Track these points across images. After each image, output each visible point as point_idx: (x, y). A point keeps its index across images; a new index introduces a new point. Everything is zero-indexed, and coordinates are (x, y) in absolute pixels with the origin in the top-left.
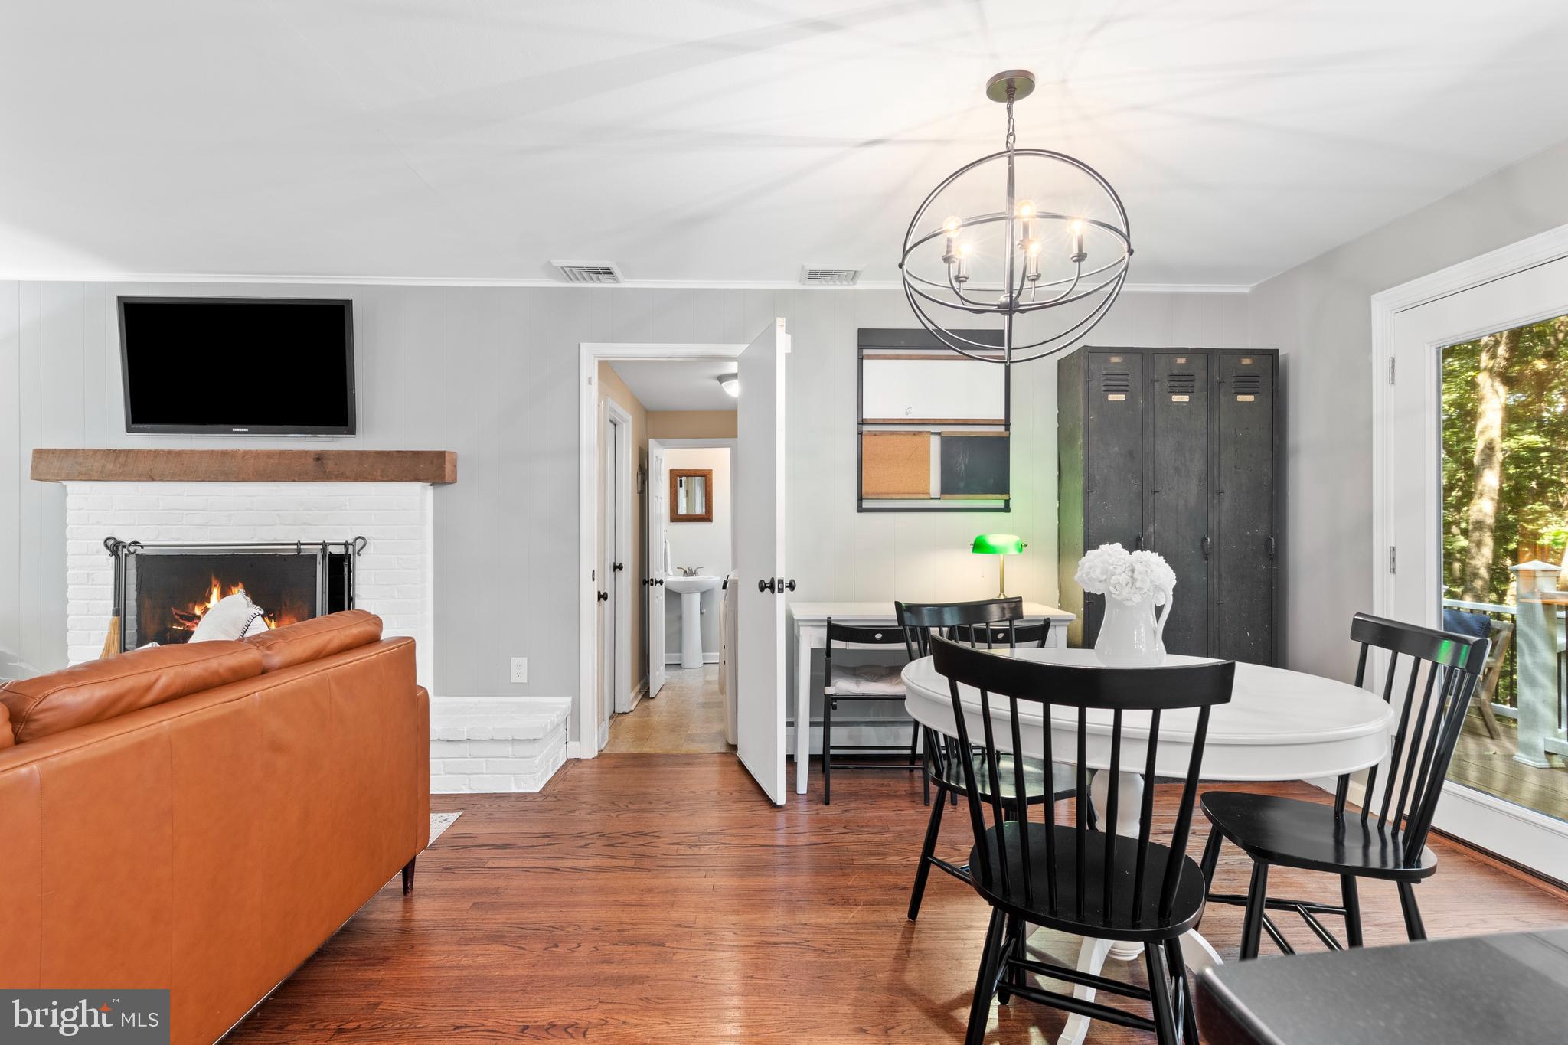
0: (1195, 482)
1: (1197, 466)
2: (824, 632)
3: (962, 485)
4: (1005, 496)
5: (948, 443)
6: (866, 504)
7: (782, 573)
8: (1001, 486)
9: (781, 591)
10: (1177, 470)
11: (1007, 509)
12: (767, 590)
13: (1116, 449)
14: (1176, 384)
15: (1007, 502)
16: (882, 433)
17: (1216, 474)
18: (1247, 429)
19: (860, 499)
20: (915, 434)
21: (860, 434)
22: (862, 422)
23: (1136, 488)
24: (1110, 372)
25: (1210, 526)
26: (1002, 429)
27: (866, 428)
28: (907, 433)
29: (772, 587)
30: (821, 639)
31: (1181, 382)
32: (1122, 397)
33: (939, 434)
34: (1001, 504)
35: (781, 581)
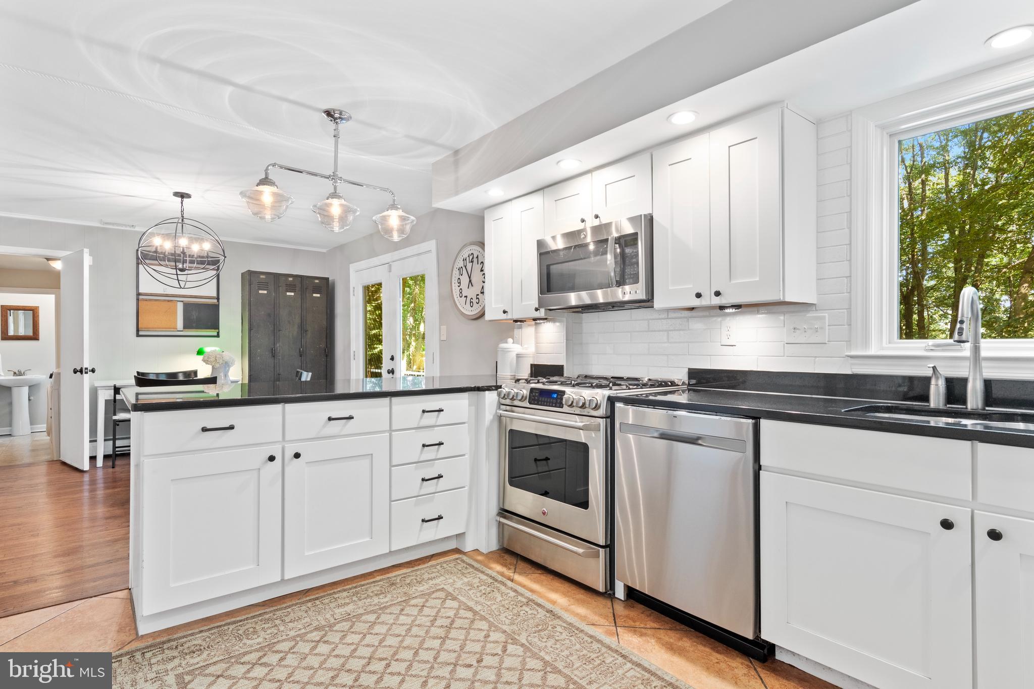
0: (296, 326)
1: (297, 320)
2: (112, 392)
3: (194, 325)
4: (217, 331)
5: (187, 307)
6: (141, 333)
7: (86, 364)
8: (215, 325)
9: (86, 373)
10: (289, 322)
11: (218, 336)
12: (78, 373)
13: (263, 313)
14: (289, 288)
15: (218, 333)
16: (150, 300)
17: (305, 323)
18: (317, 307)
19: (138, 330)
20: (169, 301)
21: (138, 300)
22: (138, 294)
23: (272, 329)
24: (260, 281)
25: (302, 344)
26: (216, 301)
27: (141, 297)
28: (165, 300)
29: (81, 371)
30: (111, 395)
31: (291, 287)
32: (265, 292)
33: (182, 301)
34: (215, 334)
35: (86, 369)
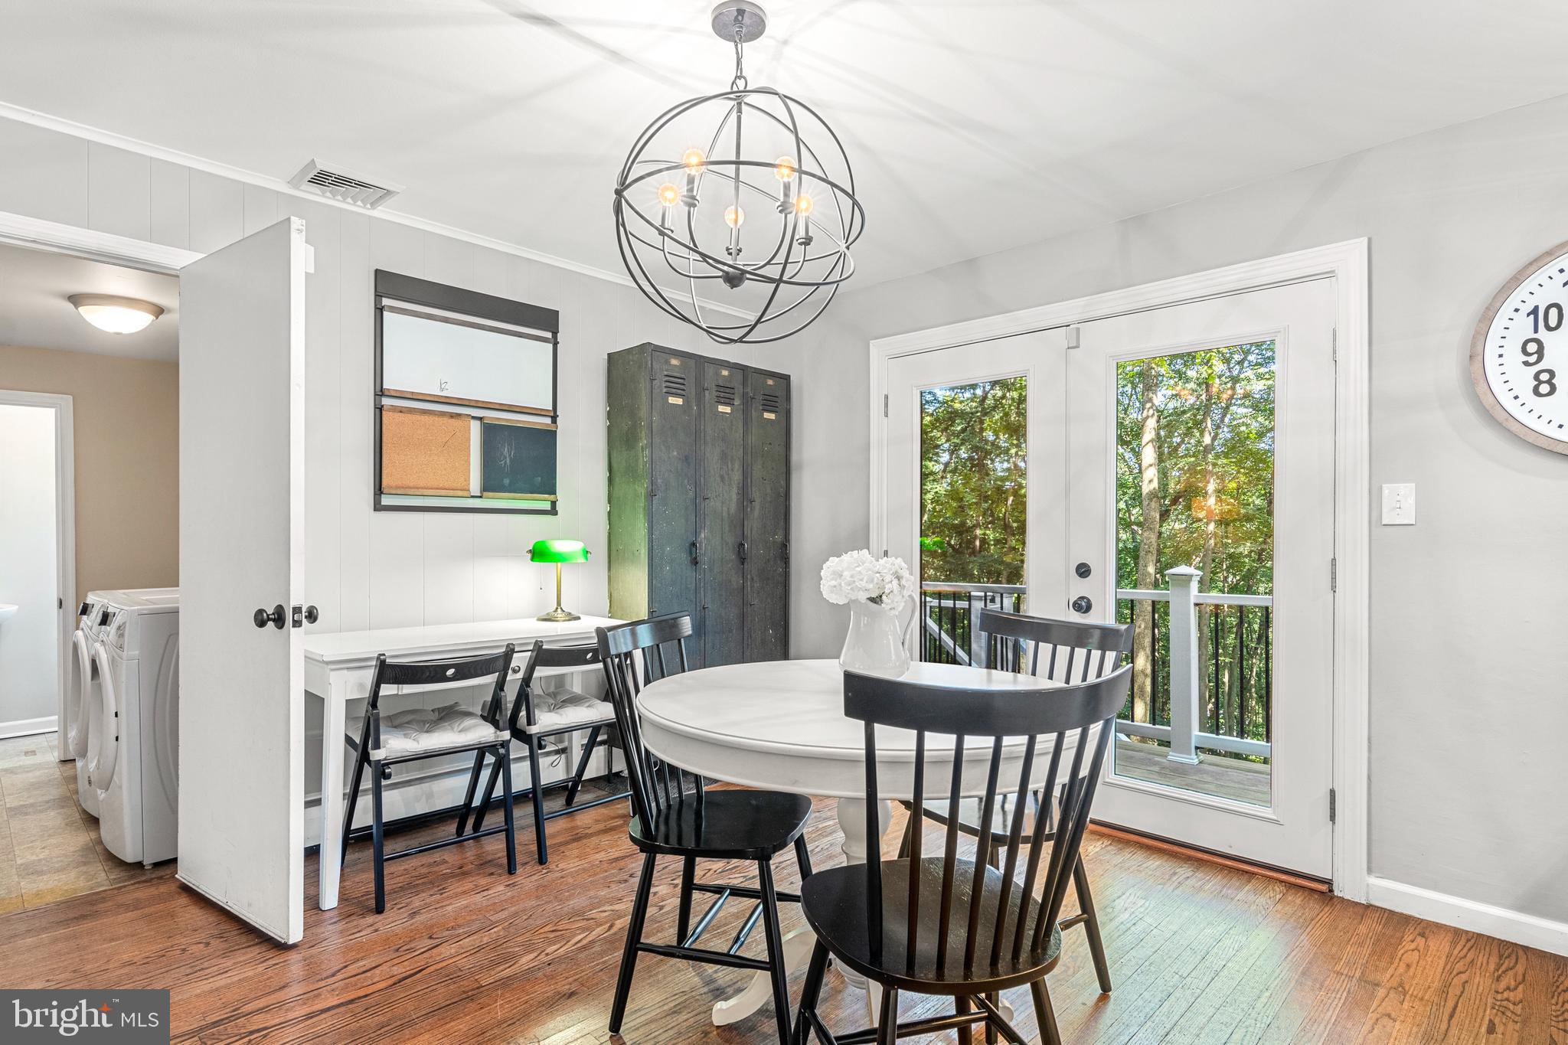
0: (735, 490)
1: (737, 476)
2: (369, 675)
3: (507, 481)
4: (552, 497)
5: (491, 433)
6: (386, 501)
7: (298, 597)
8: (548, 487)
9: (297, 624)
10: (722, 478)
11: (553, 511)
12: (271, 624)
13: (675, 453)
14: (722, 395)
15: (554, 504)
16: (411, 411)
17: (749, 484)
18: (770, 444)
19: (379, 490)
20: (452, 416)
21: (379, 409)
22: (380, 392)
23: (691, 494)
24: (670, 373)
25: (745, 533)
26: (548, 421)
27: (386, 401)
28: (442, 414)
29: (279, 619)
30: (361, 686)
31: (725, 393)
32: (679, 401)
33: (480, 419)
34: (547, 506)
35: (297, 610)
